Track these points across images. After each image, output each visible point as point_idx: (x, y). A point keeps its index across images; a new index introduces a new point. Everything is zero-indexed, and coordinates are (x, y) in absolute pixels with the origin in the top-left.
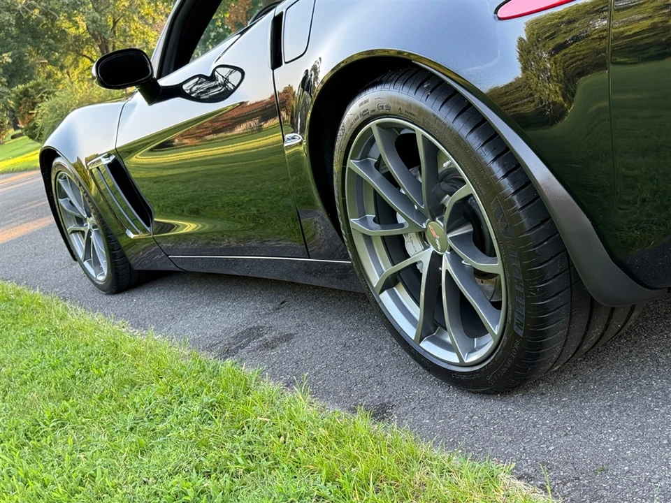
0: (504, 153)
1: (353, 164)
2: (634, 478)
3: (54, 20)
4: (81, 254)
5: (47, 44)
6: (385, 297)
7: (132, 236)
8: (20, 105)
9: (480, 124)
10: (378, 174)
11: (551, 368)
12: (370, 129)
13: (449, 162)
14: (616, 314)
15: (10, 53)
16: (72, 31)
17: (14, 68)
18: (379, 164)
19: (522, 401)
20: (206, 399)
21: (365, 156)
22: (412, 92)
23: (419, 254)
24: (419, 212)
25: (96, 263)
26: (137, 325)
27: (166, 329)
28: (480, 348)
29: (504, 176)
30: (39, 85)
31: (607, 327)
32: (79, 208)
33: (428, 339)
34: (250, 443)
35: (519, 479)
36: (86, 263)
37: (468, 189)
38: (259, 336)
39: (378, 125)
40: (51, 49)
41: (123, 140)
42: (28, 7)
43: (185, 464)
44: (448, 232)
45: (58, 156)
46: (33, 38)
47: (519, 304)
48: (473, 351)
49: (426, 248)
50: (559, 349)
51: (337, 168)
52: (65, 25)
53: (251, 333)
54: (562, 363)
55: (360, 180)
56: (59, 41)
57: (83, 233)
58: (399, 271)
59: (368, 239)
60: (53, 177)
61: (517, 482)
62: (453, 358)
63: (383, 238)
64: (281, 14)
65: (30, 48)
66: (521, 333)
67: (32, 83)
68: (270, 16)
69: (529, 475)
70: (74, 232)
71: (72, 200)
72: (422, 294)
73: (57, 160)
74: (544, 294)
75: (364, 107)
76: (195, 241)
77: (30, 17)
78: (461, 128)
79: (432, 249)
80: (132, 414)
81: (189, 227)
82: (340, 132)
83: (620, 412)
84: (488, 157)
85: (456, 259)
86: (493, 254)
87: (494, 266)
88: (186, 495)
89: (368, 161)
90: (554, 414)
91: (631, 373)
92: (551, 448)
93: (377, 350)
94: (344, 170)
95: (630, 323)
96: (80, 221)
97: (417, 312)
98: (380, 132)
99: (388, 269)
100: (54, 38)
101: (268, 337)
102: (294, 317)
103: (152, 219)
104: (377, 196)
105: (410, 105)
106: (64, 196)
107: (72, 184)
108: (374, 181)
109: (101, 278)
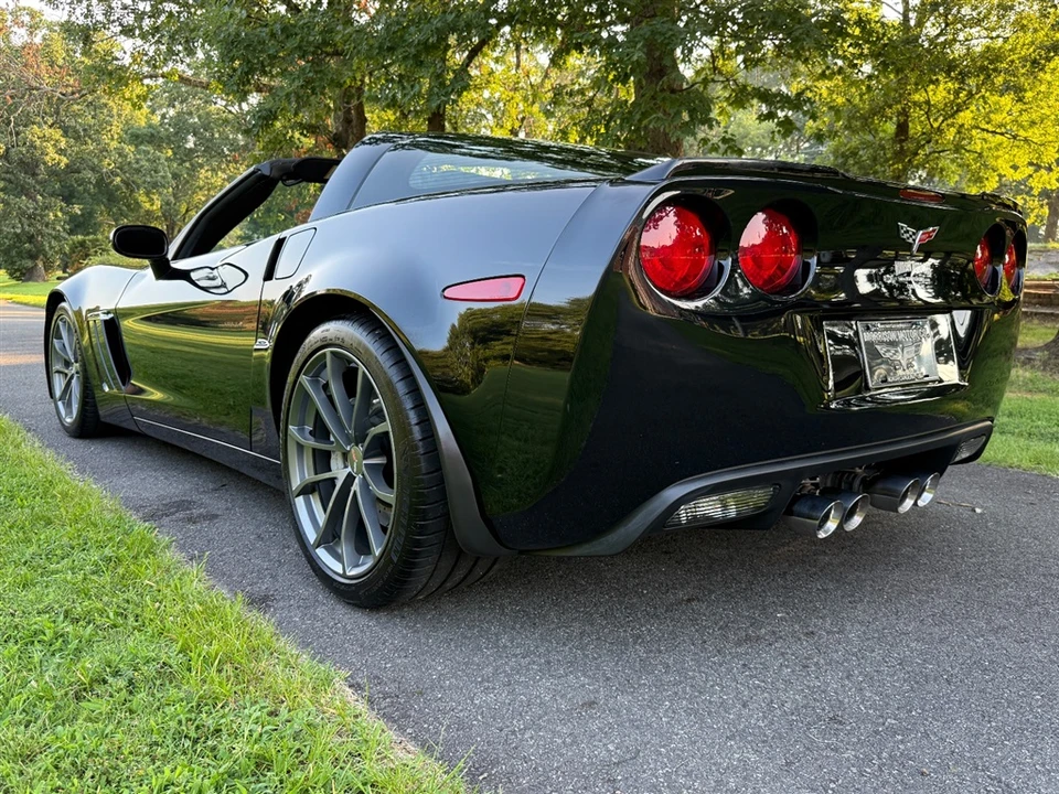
0: (420, 405)
1: (304, 379)
2: (442, 705)
3: (132, 191)
4: (58, 393)
5: (120, 209)
6: (300, 502)
7: (107, 389)
8: (74, 252)
9: (408, 376)
10: (323, 395)
11: (416, 595)
12: (324, 354)
13: (378, 401)
14: (480, 563)
15: (81, 207)
16: (147, 206)
17: (81, 219)
18: (326, 387)
19: (384, 619)
20: (107, 552)
21: (317, 375)
22: (365, 334)
23: (339, 471)
24: (347, 436)
25: (68, 405)
26: (82, 471)
27: (107, 481)
28: (363, 564)
29: (417, 424)
30: (97, 240)
31: (470, 571)
32: (70, 353)
33: (324, 548)
34: (128, 602)
35: (350, 687)
36: (60, 403)
37: (386, 426)
38: (188, 509)
39: (332, 352)
40: (121, 214)
41: (124, 304)
42: (112, 173)
43: (56, 606)
44: (364, 459)
45: (64, 300)
46: (109, 200)
47: (400, 534)
48: (357, 566)
49: (346, 467)
50: (425, 580)
51: (290, 379)
52: (142, 198)
53: (182, 505)
54: (426, 593)
55: (307, 395)
56: (132, 210)
57: (66, 375)
58: (319, 481)
59: (300, 447)
60: (55, 318)
61: (347, 689)
62: (338, 568)
63: (314, 450)
64: (285, 238)
65: (103, 208)
66: (395, 559)
67: (91, 237)
68: (275, 238)
69: (359, 685)
70: (58, 372)
71: (64, 344)
72: (331, 505)
73: (63, 304)
74: (422, 530)
75: (326, 334)
76: (168, 413)
77: (112, 182)
78: (394, 374)
79: (349, 469)
80: (33, 549)
81: (157, 395)
82: (301, 350)
83: (456, 647)
84: (408, 404)
85: (365, 484)
86: (391, 486)
87: (389, 496)
88: (45, 635)
89: (318, 381)
90: (404, 637)
91: (479, 616)
92: (388, 666)
93: (284, 547)
94: (295, 382)
95: (490, 574)
96: (67, 364)
97: (322, 518)
98: (332, 359)
99: (310, 476)
100: (128, 206)
101: (196, 512)
102: (227, 501)
103: (129, 379)
104: (317, 414)
105: (360, 343)
106: (61, 338)
107: (69, 329)
108: (318, 400)
109: (69, 420)
